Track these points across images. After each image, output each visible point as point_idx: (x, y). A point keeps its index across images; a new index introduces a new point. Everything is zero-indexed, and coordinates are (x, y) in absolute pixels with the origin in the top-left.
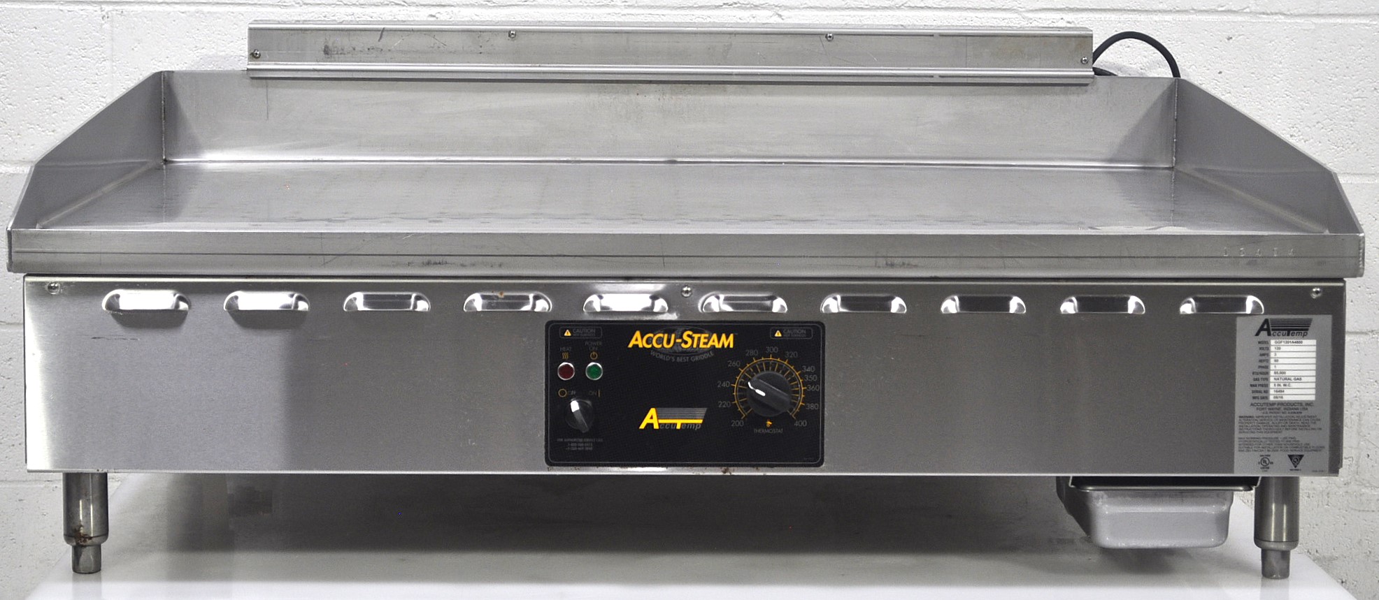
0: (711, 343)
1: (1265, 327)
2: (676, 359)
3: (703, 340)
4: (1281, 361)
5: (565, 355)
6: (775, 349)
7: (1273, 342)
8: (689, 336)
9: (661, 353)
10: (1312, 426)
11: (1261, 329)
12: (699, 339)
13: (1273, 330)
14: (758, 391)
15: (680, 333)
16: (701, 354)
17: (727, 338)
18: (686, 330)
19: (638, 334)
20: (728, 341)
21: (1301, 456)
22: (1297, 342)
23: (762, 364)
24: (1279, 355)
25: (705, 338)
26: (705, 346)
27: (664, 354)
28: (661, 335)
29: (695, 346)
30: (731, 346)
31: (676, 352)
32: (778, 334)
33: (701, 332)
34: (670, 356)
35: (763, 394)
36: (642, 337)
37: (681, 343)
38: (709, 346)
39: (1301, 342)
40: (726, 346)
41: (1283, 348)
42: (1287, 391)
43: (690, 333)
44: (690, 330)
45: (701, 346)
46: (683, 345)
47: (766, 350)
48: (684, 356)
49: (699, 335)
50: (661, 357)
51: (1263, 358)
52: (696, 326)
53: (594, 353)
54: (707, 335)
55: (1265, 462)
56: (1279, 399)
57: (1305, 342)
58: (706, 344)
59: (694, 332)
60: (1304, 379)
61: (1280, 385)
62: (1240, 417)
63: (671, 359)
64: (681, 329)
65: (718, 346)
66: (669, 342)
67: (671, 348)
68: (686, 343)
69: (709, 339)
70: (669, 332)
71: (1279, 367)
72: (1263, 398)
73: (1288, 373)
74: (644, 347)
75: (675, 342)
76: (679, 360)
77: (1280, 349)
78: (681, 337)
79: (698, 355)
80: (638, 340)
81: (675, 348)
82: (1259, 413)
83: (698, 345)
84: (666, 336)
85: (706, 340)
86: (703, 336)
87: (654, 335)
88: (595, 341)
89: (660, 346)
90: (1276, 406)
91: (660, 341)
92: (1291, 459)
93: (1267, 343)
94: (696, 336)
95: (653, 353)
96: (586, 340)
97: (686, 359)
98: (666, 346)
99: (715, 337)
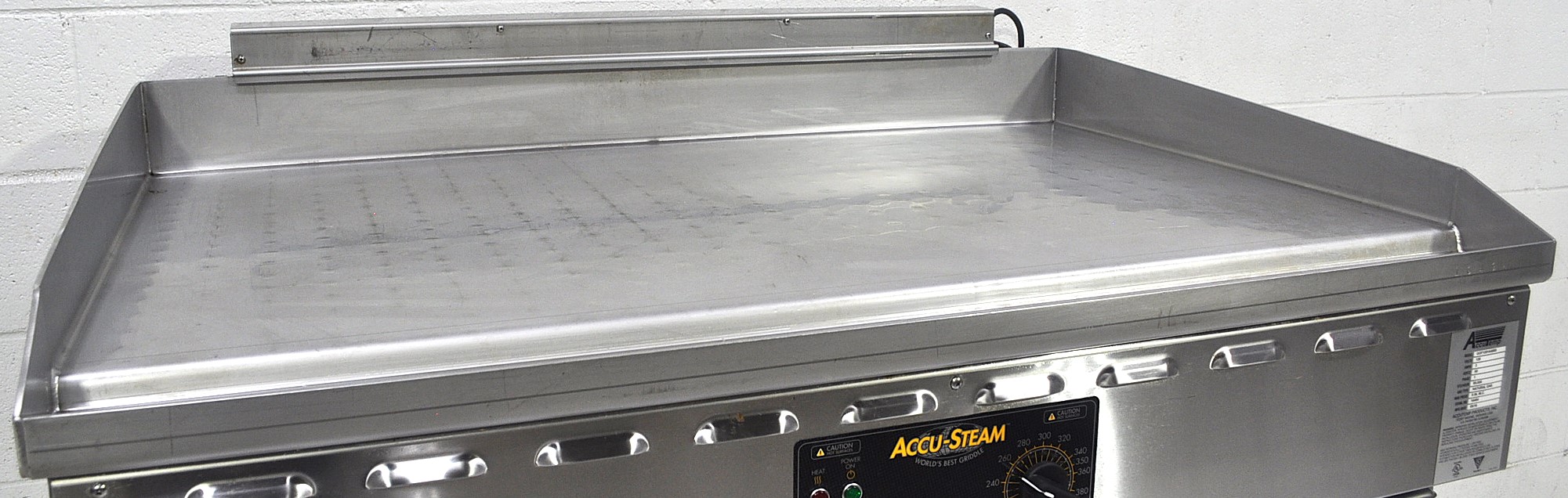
0: (981, 439)
1: (1472, 340)
2: (943, 464)
3: (973, 437)
4: (1480, 371)
5: (818, 480)
6: (1047, 435)
7: (1475, 354)
8: (958, 434)
9: (926, 459)
10: (1494, 427)
11: (1469, 342)
12: (969, 435)
13: (1477, 342)
15: (948, 433)
16: (970, 453)
17: (998, 430)
18: (954, 429)
19: (901, 441)
20: (999, 434)
21: (1483, 457)
22: (1492, 351)
23: (1033, 453)
24: (1479, 365)
25: (975, 434)
26: (975, 444)
27: (930, 460)
28: (927, 438)
29: (964, 445)
30: (1003, 439)
31: (943, 456)
32: (1052, 418)
33: (972, 428)
34: (936, 460)
36: (906, 445)
37: (949, 444)
38: (979, 443)
39: (1495, 350)
40: (997, 440)
41: (1483, 359)
42: (1480, 399)
43: (959, 431)
44: (959, 428)
45: (971, 444)
46: (951, 446)
47: (1039, 437)
48: (951, 459)
49: (969, 432)
50: (927, 463)
51: (1467, 370)
52: (966, 422)
53: (851, 471)
54: (977, 431)
55: (1457, 468)
56: (1475, 407)
57: (1499, 349)
58: (975, 440)
59: (964, 430)
60: (1494, 385)
61: (1476, 394)
62: (1444, 430)
63: (938, 464)
64: (950, 428)
65: (989, 441)
67: (938, 451)
68: (954, 443)
69: (979, 434)
70: (936, 433)
71: (1478, 377)
72: (1462, 409)
73: (1484, 382)
74: (908, 455)
75: (942, 444)
76: (946, 463)
77: (1480, 359)
78: (949, 437)
79: (967, 455)
80: (902, 449)
81: (943, 451)
82: (1458, 423)
83: (967, 444)
84: (933, 438)
85: (976, 437)
86: (973, 431)
87: (920, 440)
88: (852, 457)
89: (926, 451)
90: (1471, 415)
91: (926, 445)
92: (1475, 461)
93: (1471, 355)
94: (965, 433)
95: (917, 461)
96: (842, 457)
97: (953, 462)
98: (932, 450)
99: (986, 430)
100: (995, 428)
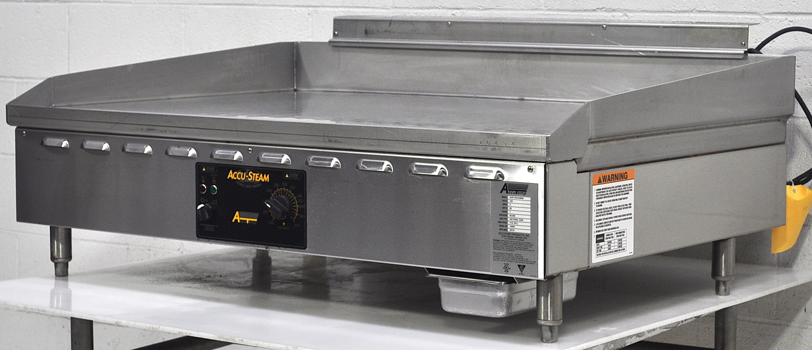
0: (260, 179)
1: (505, 188)
2: (246, 186)
3: (257, 177)
4: (513, 209)
5: (203, 181)
6: (286, 184)
7: (509, 197)
8: (251, 174)
9: (240, 182)
10: (529, 249)
11: (503, 189)
12: (255, 176)
13: (509, 190)
14: (268, 205)
16: (256, 184)
17: (266, 176)
19: (231, 172)
20: (266, 178)
21: (524, 267)
22: (521, 198)
23: (280, 191)
24: (512, 205)
28: (240, 173)
29: (253, 180)
30: (268, 181)
31: (246, 182)
32: (287, 176)
33: (256, 173)
34: (243, 184)
36: (233, 174)
38: (259, 180)
39: (523, 198)
40: (266, 181)
41: (514, 201)
42: (516, 227)
43: (251, 172)
45: (256, 180)
46: (249, 179)
47: (282, 184)
48: (249, 185)
50: (241, 184)
51: (504, 206)
52: (254, 169)
53: (214, 180)
54: (258, 174)
55: (506, 268)
56: (513, 231)
57: (525, 198)
58: (258, 179)
59: (253, 173)
60: (524, 220)
61: (512, 223)
62: (493, 240)
63: (244, 186)
64: (248, 171)
65: (263, 181)
66: (243, 177)
68: (250, 178)
69: (259, 176)
70: (244, 172)
71: (512, 212)
72: (505, 230)
73: (516, 216)
74: (233, 179)
75: (246, 177)
76: (248, 187)
77: (512, 201)
78: (248, 175)
79: (254, 185)
80: (231, 175)
81: (246, 180)
82: (503, 239)
84: (242, 173)
86: (257, 174)
87: (238, 173)
88: (215, 174)
89: (240, 179)
90: (511, 235)
91: (240, 176)
92: (520, 268)
93: (506, 197)
94: (254, 174)
95: (237, 182)
96: (211, 173)
97: (250, 187)
99: (261, 175)
100: (265, 175)
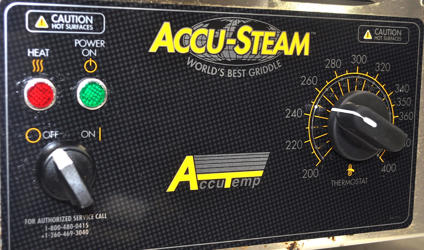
0: (278, 47)
2: (226, 73)
3: (267, 42)
6: (363, 59)
8: (246, 34)
9: (203, 62)
12: (262, 38)
14: (367, 120)
15: (233, 29)
16: (264, 64)
17: (301, 39)
18: (241, 24)
19: (166, 27)
20: (302, 45)
23: (345, 81)
25: (270, 38)
26: (269, 52)
27: (208, 64)
28: (204, 31)
29: (255, 51)
30: (306, 53)
31: (225, 61)
32: (368, 36)
34: (217, 67)
35: (373, 124)
36: (174, 34)
37: (235, 46)
38: (274, 52)
40: (298, 53)
43: (248, 29)
44: (247, 24)
45: (265, 51)
46: (238, 50)
47: (352, 59)
48: (239, 68)
49: (260, 33)
50: (204, 68)
52: (258, 18)
53: (91, 61)
54: (273, 34)
58: (271, 47)
63: (219, 73)
64: (236, 23)
65: (289, 52)
66: (216, 42)
67: (220, 53)
68: (242, 45)
69: (275, 39)
70: (216, 27)
74: (176, 52)
75: (225, 45)
76: (231, 74)
78: (234, 36)
79: (260, 66)
80: (166, 39)
81: (226, 54)
83: (260, 51)
84: (211, 32)
85: (271, 43)
86: (268, 34)
87: (193, 31)
88: (92, 38)
89: (202, 50)
91: (202, 40)
94: (257, 34)
95: (190, 62)
96: (77, 37)
97: (241, 73)
98: (211, 50)
99: (284, 36)
100: (296, 35)
